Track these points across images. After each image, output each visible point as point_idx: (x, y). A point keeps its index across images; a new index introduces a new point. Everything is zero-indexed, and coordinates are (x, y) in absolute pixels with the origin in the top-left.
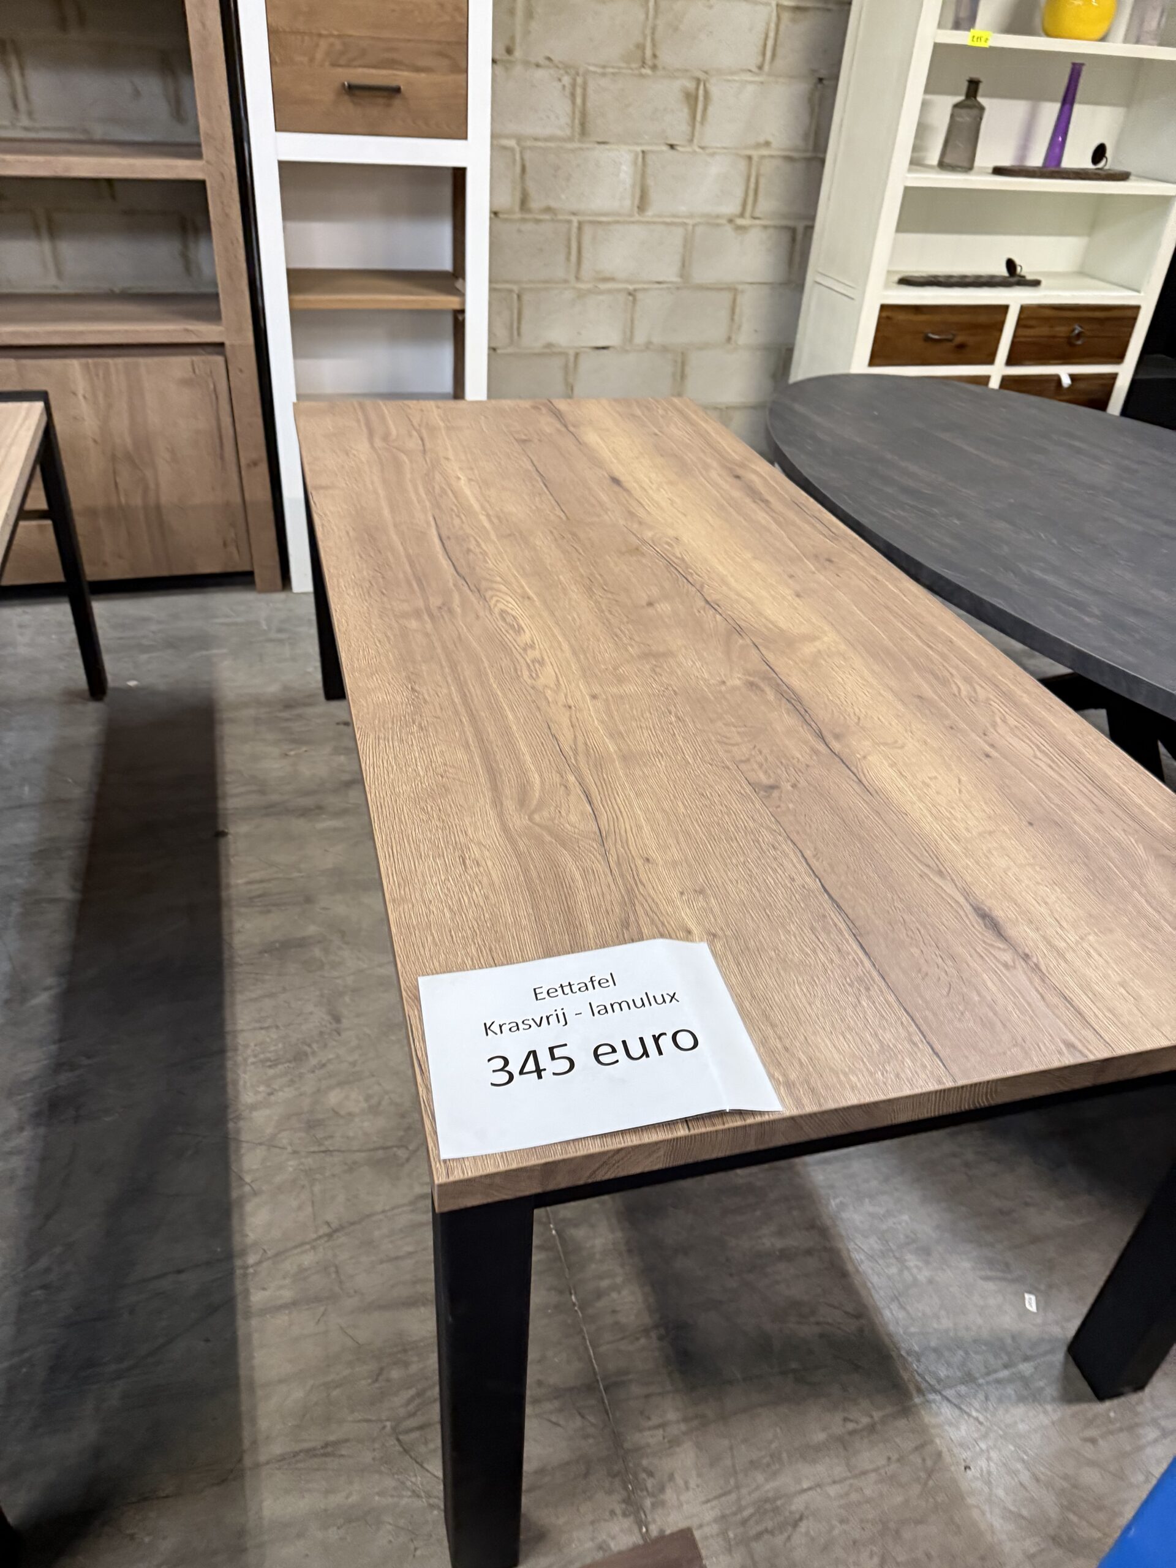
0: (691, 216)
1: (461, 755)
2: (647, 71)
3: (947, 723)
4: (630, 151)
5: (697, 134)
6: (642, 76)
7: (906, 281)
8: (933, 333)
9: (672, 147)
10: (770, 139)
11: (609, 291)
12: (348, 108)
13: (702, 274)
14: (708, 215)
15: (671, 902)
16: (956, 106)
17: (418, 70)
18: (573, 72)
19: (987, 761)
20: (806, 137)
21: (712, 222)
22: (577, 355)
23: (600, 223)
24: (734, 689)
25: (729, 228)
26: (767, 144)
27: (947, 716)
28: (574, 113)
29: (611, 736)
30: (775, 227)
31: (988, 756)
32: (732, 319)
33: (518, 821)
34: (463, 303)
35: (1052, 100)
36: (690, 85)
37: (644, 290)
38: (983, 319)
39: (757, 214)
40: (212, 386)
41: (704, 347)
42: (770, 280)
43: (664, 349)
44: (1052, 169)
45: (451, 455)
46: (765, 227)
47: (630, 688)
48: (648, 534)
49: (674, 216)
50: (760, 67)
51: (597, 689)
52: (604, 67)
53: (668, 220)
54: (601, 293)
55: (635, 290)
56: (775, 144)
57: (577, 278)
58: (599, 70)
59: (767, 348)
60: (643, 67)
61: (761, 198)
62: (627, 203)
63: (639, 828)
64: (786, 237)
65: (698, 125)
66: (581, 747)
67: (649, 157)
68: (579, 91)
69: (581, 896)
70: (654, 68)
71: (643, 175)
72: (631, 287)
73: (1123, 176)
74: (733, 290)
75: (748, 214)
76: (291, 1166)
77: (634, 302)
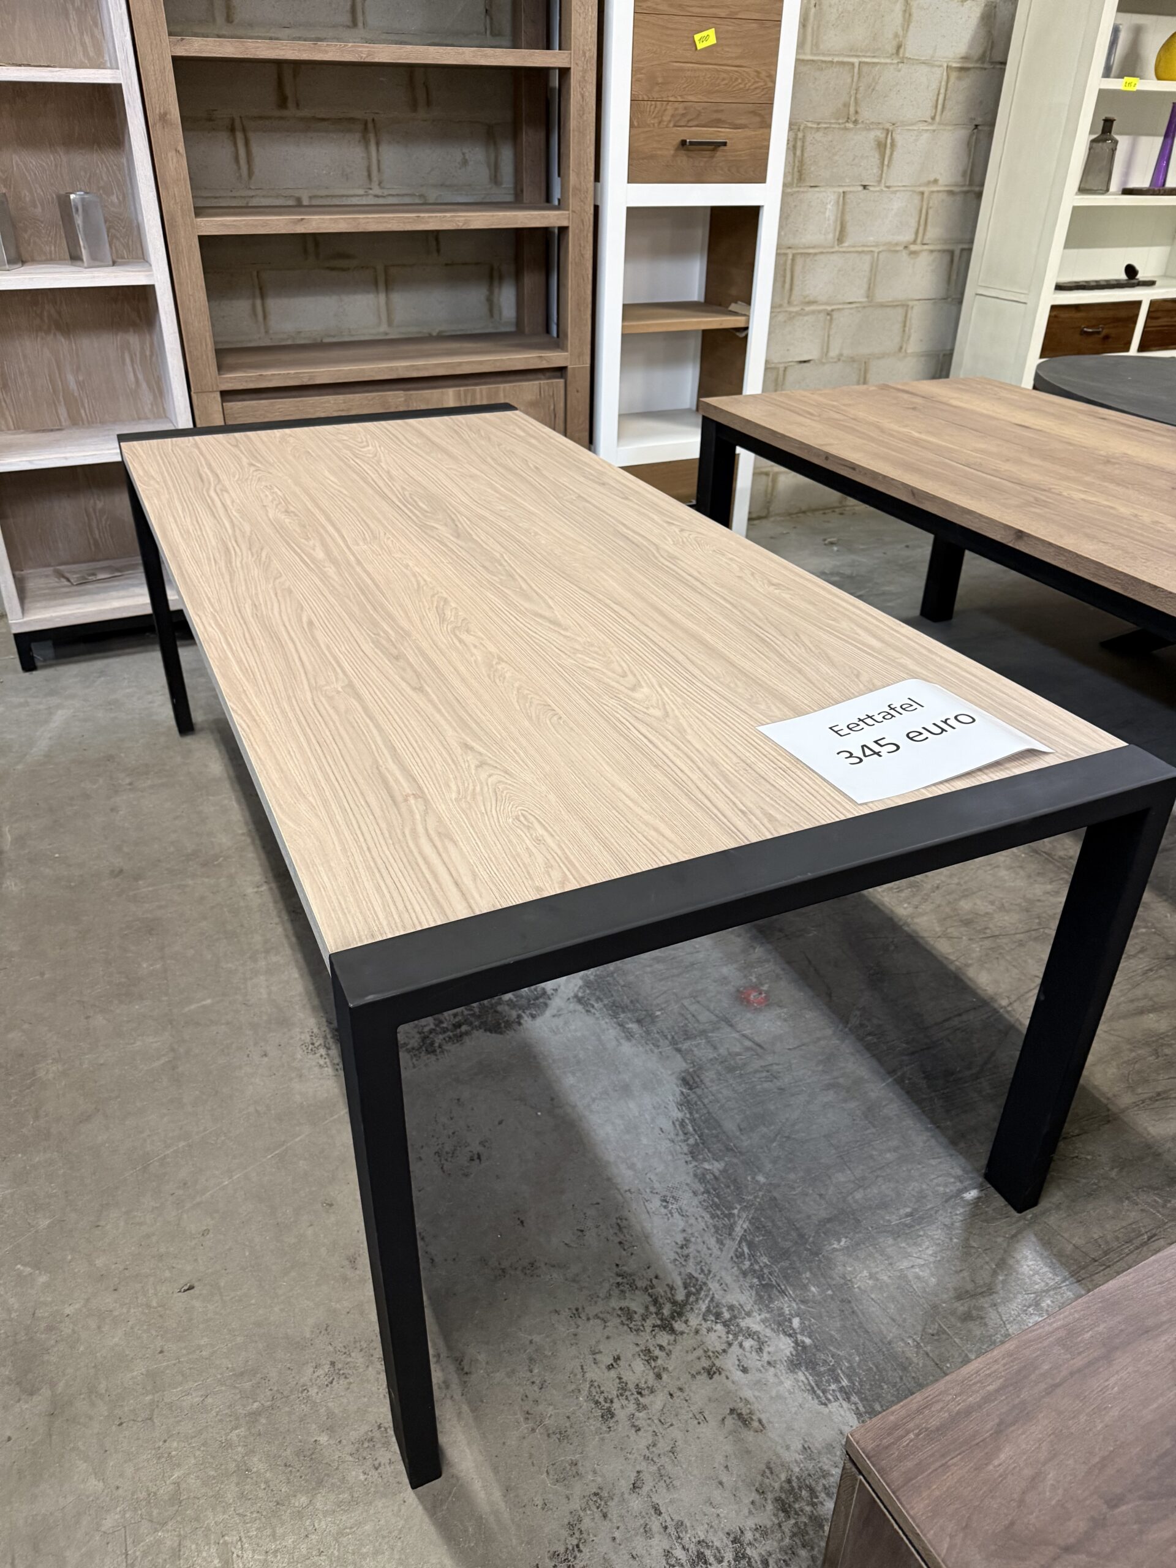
0: (877, 246)
2: (850, 125)
4: (834, 192)
5: (884, 175)
6: (846, 129)
7: (1062, 287)
8: (1087, 327)
9: (865, 187)
10: (938, 177)
11: (813, 312)
12: (683, 161)
13: (883, 295)
14: (889, 243)
16: (1093, 141)
17: (737, 127)
18: (795, 128)
20: (964, 174)
21: (892, 249)
22: (786, 369)
23: (809, 254)
25: (904, 253)
26: (936, 181)
28: (794, 162)
30: (939, 251)
32: (904, 331)
34: (748, 322)
35: (1154, 134)
36: (881, 135)
37: (839, 309)
38: (1123, 314)
39: (925, 242)
40: (552, 407)
41: (883, 356)
42: (934, 297)
43: (853, 360)
44: (1159, 188)
46: (932, 251)
49: (863, 246)
50: (933, 118)
52: (819, 124)
53: (860, 249)
54: (807, 314)
55: (833, 310)
56: (941, 182)
57: (789, 302)
58: (815, 126)
59: (928, 355)
60: (847, 121)
61: (929, 228)
62: (830, 236)
64: (947, 258)
65: (885, 168)
67: (848, 196)
68: (799, 144)
70: (856, 122)
71: (843, 213)
72: (829, 308)
74: (905, 306)
75: (919, 241)
77: (831, 320)
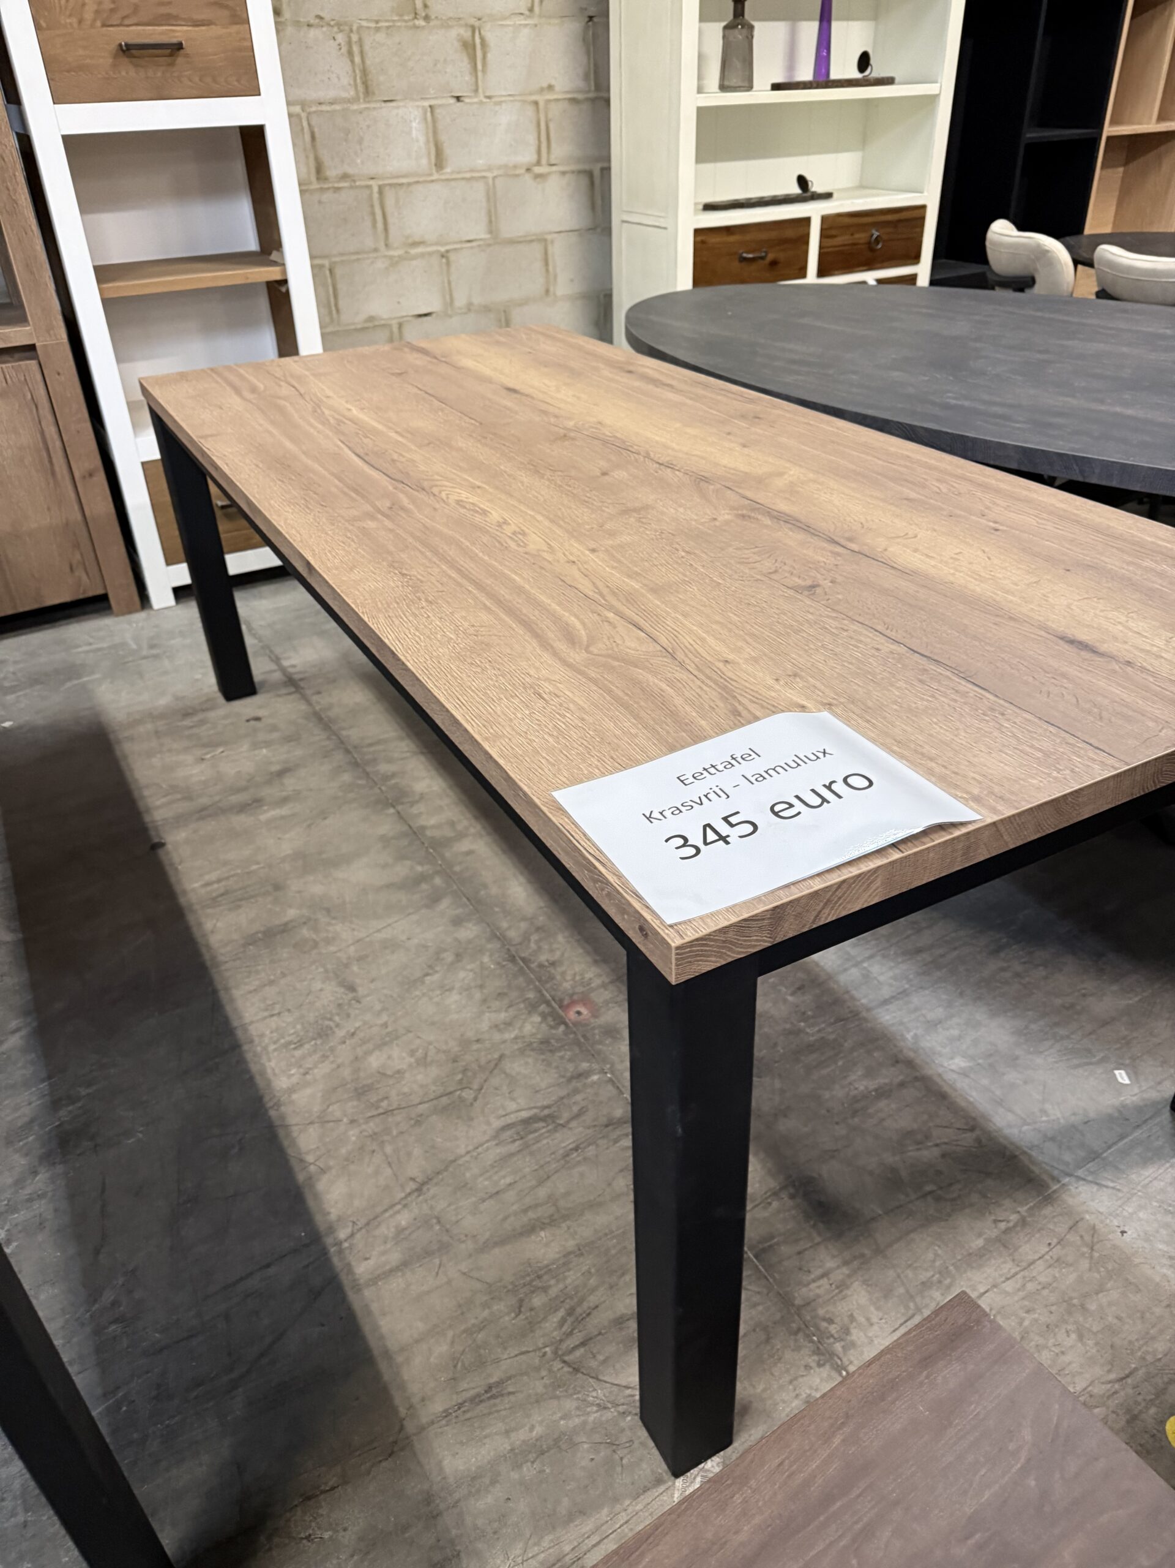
0: (489, 169)
1: (484, 616)
2: (422, 23)
3: (945, 513)
4: (418, 107)
5: (480, 83)
6: (416, 27)
7: (709, 207)
8: (748, 252)
9: (458, 98)
10: (553, 82)
11: (422, 255)
12: (128, 71)
13: (510, 228)
14: (506, 166)
15: (770, 688)
16: (725, 28)
17: (197, 24)
18: (347, 28)
19: (998, 533)
20: (586, 77)
21: (510, 172)
22: (400, 325)
23: (401, 185)
24: (727, 522)
25: (528, 177)
26: (550, 87)
27: (942, 509)
28: (354, 71)
29: (629, 576)
30: (573, 172)
31: (997, 530)
32: (547, 271)
33: (577, 657)
34: (284, 272)
35: (809, 19)
36: (466, 34)
37: (455, 250)
38: (790, 233)
39: (553, 162)
40: (29, 397)
41: (524, 302)
42: (577, 227)
43: (487, 309)
44: (822, 80)
45: (331, 394)
46: (564, 173)
47: (626, 538)
48: (571, 424)
49: (472, 171)
50: (531, 10)
51: (592, 545)
52: (377, 22)
53: (468, 175)
54: (414, 258)
55: (448, 251)
56: (557, 88)
57: (387, 245)
58: (373, 25)
59: (585, 296)
60: (416, 18)
61: (553, 145)
62: (424, 161)
63: (703, 640)
64: (584, 181)
65: (480, 74)
66: (605, 591)
67: (437, 111)
68: (356, 49)
69: (678, 701)
70: (427, 18)
71: (435, 132)
72: (443, 249)
73: (889, 81)
74: (542, 240)
75: (544, 161)
76: (353, 1135)
77: (448, 264)
